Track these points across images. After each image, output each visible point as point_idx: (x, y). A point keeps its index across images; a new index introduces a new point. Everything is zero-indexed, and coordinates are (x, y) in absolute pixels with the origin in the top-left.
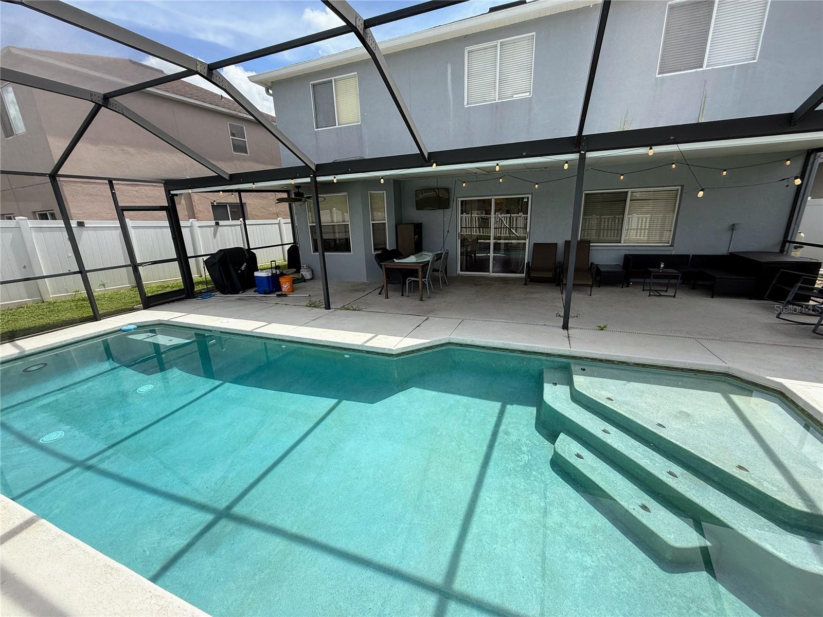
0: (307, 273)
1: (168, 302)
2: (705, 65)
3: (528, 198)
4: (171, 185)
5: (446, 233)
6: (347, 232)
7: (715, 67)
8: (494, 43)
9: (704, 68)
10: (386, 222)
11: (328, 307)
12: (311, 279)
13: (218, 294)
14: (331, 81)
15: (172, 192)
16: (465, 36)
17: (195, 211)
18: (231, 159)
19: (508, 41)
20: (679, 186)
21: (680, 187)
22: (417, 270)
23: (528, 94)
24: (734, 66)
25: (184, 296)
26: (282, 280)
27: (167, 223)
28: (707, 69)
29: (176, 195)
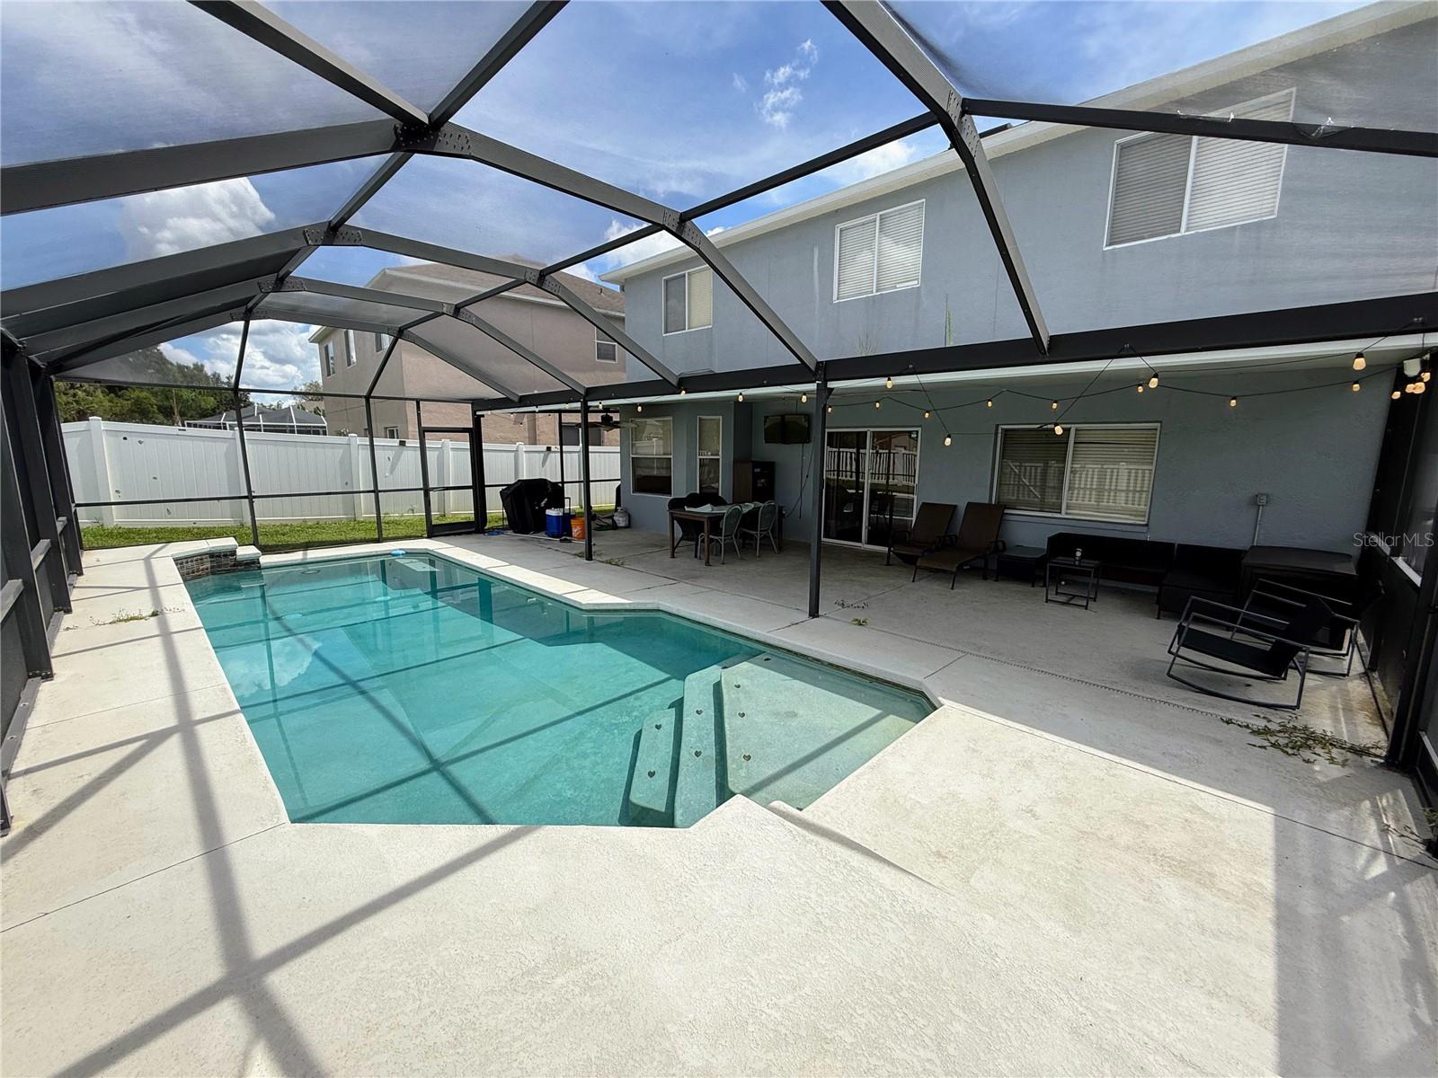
0: (621, 519)
1: (455, 534)
2: (1183, 229)
3: (917, 432)
4: (479, 404)
5: (804, 477)
6: (669, 468)
7: (1200, 231)
8: (870, 217)
9: (1183, 232)
10: (720, 457)
11: (589, 557)
12: (625, 527)
13: (510, 532)
14: (684, 276)
15: (478, 413)
16: (837, 211)
17: (538, 432)
18: (594, 368)
19: (891, 213)
20: (1158, 422)
21: (1159, 424)
22: (703, 523)
23: (916, 282)
24: (1235, 227)
25: (474, 529)
26: (573, 522)
27: (467, 445)
28: (1186, 233)
29: (483, 416)
